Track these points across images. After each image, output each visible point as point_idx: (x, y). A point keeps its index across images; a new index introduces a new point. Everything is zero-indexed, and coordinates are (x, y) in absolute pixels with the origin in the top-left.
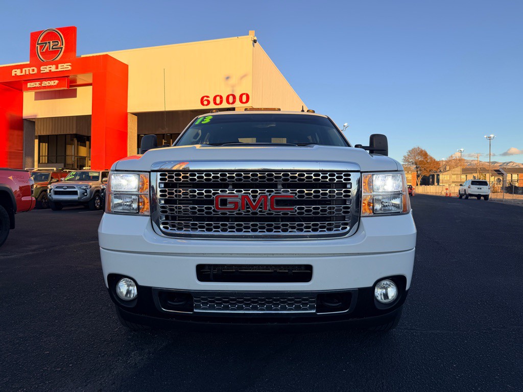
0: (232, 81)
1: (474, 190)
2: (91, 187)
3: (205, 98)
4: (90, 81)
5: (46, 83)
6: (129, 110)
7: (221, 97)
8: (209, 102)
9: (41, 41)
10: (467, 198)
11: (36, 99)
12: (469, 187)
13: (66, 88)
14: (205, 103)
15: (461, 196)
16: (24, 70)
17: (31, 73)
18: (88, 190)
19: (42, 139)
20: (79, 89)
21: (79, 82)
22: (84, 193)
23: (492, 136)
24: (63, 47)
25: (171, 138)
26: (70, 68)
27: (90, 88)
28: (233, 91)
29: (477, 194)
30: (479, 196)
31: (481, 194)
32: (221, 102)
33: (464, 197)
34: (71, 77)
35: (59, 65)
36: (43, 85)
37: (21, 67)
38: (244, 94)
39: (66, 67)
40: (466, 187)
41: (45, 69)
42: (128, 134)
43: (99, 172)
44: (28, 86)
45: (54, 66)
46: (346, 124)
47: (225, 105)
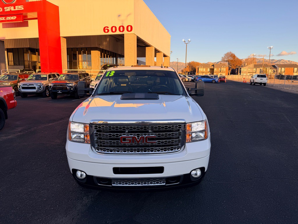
0: (122, 18)
1: (259, 80)
2: (43, 84)
3: (106, 28)
4: (36, 16)
5: (8, 18)
6: (61, 35)
7: (116, 28)
8: (108, 31)
10: (254, 85)
11: (3, 27)
12: (256, 79)
13: (21, 22)
14: (106, 31)
15: (251, 83)
18: (41, 86)
19: (9, 50)
20: (29, 21)
21: (29, 17)
22: (39, 88)
23: (272, 47)
25: (87, 50)
26: (23, 9)
27: (36, 21)
28: (123, 24)
29: (260, 82)
30: (261, 83)
31: (262, 82)
32: (116, 30)
33: (253, 84)
34: (24, 14)
35: (16, 7)
36: (7, 19)
38: (129, 26)
39: (20, 8)
40: (254, 78)
41: (7, 9)
42: (62, 50)
43: (47, 75)
45: (13, 7)
46: (189, 40)
47: (118, 33)
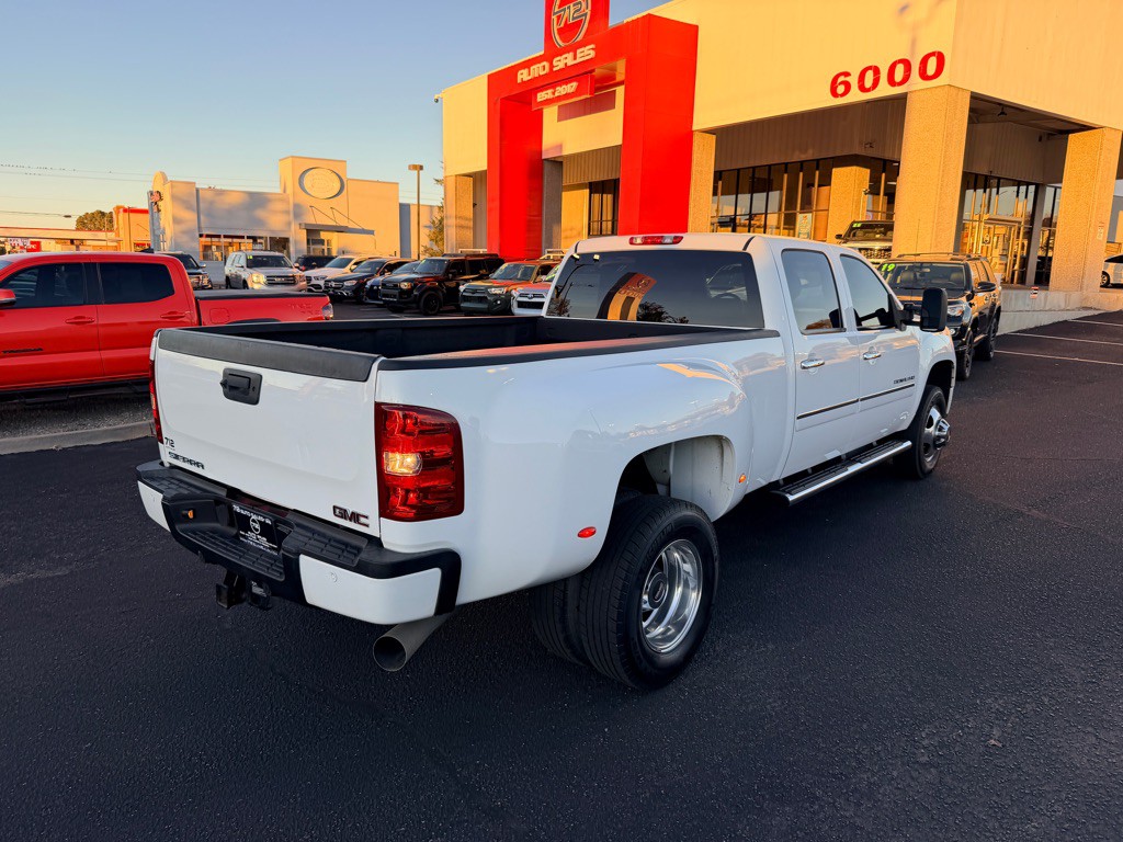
0: (914, 15)
3: (841, 79)
4: (622, 75)
5: (562, 90)
7: (876, 71)
8: (848, 88)
9: (560, 7)
13: (588, 96)
14: (841, 89)
16: (532, 68)
17: (542, 73)
20: (618, 91)
24: (588, 12)
26: (593, 54)
27: (622, 89)
32: (876, 83)
34: (598, 72)
35: (578, 51)
36: (557, 94)
37: (527, 64)
38: (933, 54)
39: (587, 53)
41: (560, 63)
42: (694, 176)
44: (539, 100)
45: (570, 55)
47: (884, 90)
